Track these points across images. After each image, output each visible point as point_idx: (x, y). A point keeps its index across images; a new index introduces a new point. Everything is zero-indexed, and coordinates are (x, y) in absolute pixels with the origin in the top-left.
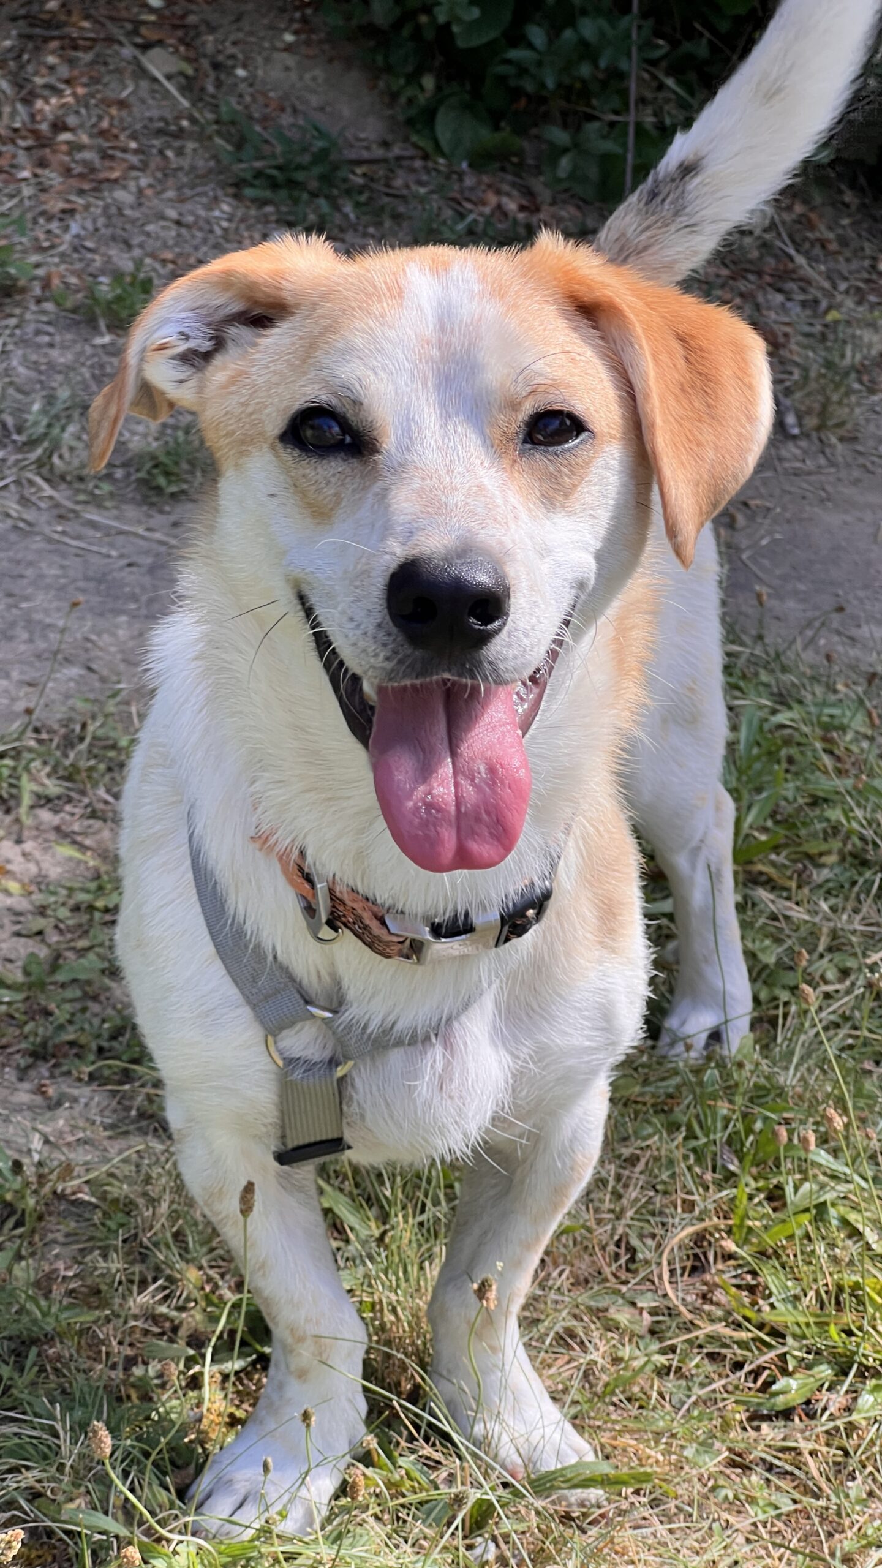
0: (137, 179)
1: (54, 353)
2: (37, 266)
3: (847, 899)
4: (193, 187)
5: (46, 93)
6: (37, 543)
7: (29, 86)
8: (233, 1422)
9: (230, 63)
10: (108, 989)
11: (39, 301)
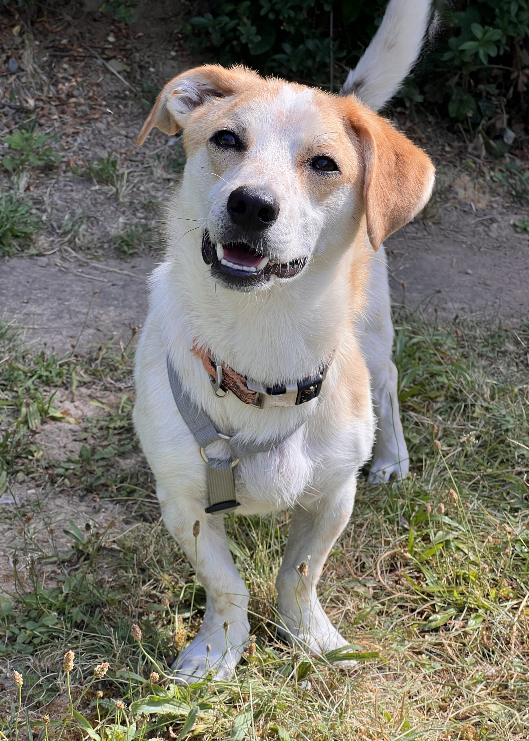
0: (106, 118)
1: (74, 194)
2: (63, 157)
3: (449, 416)
4: (132, 121)
5: (63, 81)
6: (70, 277)
7: (55, 78)
8: (189, 639)
9: (147, 65)
10: (118, 462)
11: (65, 172)
